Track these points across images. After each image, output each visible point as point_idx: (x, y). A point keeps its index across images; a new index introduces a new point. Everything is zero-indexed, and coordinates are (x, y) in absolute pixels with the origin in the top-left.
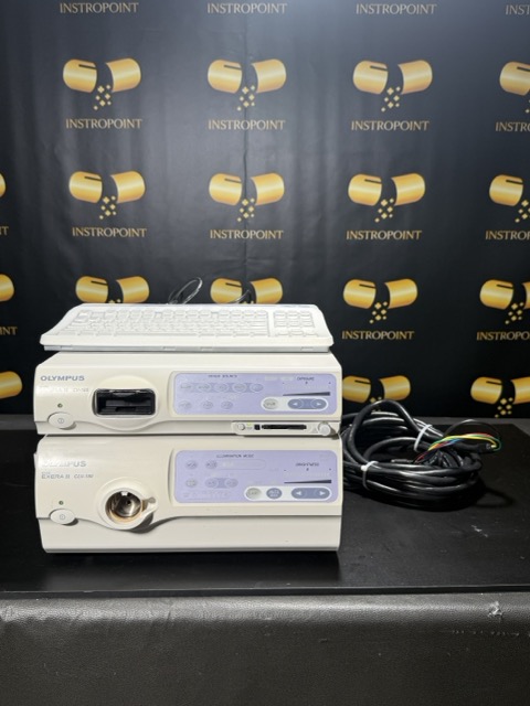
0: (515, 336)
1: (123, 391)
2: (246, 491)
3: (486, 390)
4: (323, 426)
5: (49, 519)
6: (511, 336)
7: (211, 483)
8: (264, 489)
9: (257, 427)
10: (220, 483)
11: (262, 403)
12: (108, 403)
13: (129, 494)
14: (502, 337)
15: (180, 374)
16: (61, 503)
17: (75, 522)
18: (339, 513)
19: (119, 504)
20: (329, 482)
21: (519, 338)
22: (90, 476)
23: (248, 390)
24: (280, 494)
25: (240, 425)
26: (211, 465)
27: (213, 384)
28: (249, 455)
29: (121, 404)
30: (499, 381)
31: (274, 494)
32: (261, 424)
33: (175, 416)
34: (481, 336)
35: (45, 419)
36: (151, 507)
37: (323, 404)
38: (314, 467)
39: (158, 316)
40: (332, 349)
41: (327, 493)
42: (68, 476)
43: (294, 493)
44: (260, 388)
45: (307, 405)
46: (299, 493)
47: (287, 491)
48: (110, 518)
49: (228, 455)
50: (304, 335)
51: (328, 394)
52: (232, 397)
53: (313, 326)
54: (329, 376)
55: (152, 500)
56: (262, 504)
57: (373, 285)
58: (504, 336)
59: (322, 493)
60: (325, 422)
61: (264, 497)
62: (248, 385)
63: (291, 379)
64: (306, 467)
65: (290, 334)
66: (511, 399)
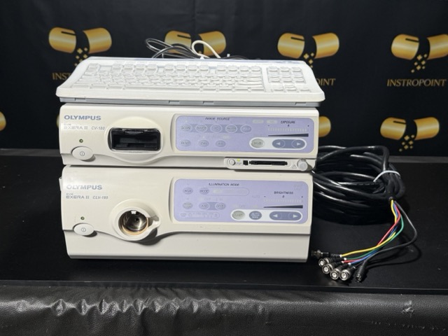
0: (419, 83)
1: (133, 130)
2: (232, 213)
3: (393, 128)
4: (301, 163)
5: (72, 231)
6: (416, 83)
7: (204, 206)
8: (247, 212)
9: (246, 163)
10: (212, 206)
11: (250, 142)
12: (122, 140)
13: (138, 213)
14: (408, 84)
15: (182, 117)
16: (82, 218)
17: (94, 234)
18: (308, 232)
19: (129, 221)
20: (301, 207)
23: (239, 132)
24: (260, 216)
25: (231, 160)
26: (204, 191)
27: (209, 126)
28: (235, 184)
29: (132, 141)
31: (256, 216)
32: (249, 160)
33: (177, 152)
34: (390, 82)
35: (69, 152)
36: (155, 224)
37: (303, 144)
41: (299, 216)
42: (87, 197)
43: (272, 216)
44: (249, 129)
45: (288, 145)
46: (276, 216)
47: (266, 214)
48: (123, 231)
49: (218, 184)
51: (306, 135)
52: (225, 137)
57: (302, 38)
58: (410, 83)
59: (294, 216)
60: (304, 159)
61: (247, 218)
62: (239, 127)
63: (276, 122)
64: (282, 195)
66: (413, 136)
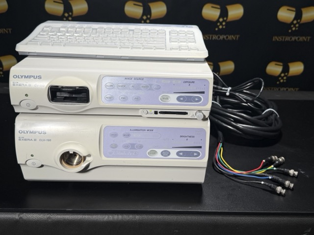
21: (295, 40)
22: (49, 140)
30: (281, 64)
38: (191, 138)
39: (94, 31)
40: (207, 60)
50: (189, 49)
53: (195, 42)
54: (204, 81)
55: (89, 156)
56: (158, 159)
65: (180, 48)
